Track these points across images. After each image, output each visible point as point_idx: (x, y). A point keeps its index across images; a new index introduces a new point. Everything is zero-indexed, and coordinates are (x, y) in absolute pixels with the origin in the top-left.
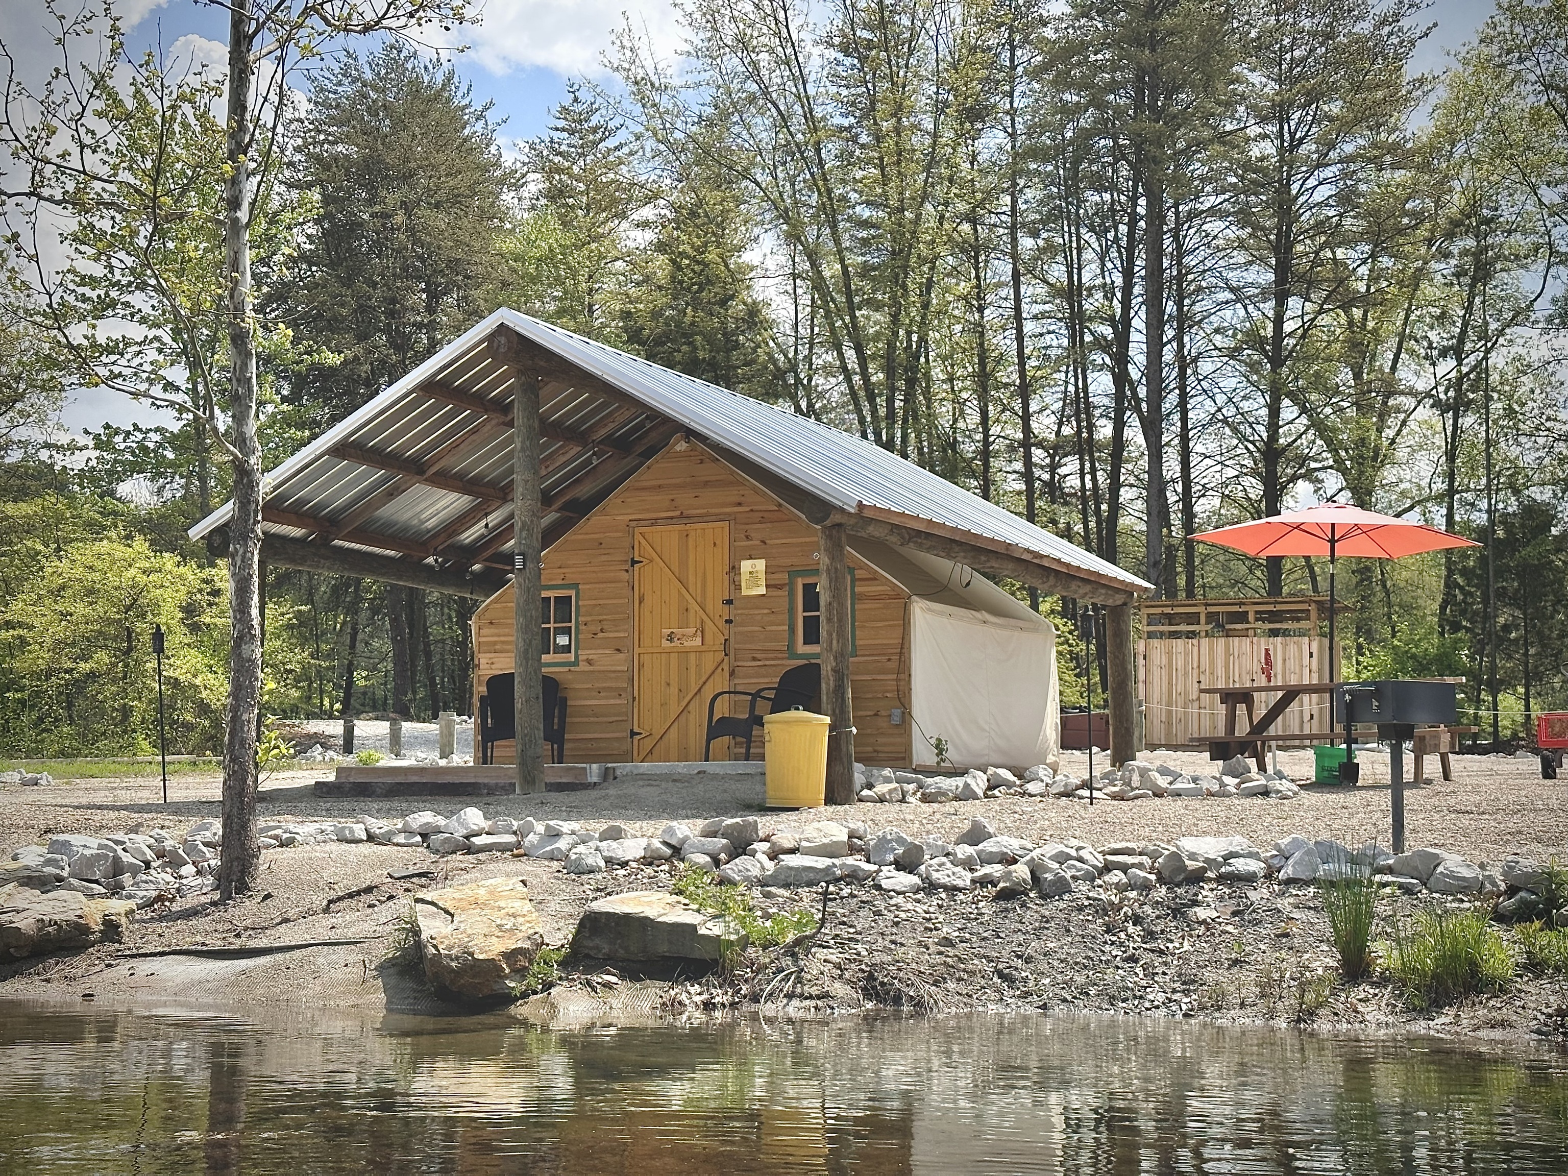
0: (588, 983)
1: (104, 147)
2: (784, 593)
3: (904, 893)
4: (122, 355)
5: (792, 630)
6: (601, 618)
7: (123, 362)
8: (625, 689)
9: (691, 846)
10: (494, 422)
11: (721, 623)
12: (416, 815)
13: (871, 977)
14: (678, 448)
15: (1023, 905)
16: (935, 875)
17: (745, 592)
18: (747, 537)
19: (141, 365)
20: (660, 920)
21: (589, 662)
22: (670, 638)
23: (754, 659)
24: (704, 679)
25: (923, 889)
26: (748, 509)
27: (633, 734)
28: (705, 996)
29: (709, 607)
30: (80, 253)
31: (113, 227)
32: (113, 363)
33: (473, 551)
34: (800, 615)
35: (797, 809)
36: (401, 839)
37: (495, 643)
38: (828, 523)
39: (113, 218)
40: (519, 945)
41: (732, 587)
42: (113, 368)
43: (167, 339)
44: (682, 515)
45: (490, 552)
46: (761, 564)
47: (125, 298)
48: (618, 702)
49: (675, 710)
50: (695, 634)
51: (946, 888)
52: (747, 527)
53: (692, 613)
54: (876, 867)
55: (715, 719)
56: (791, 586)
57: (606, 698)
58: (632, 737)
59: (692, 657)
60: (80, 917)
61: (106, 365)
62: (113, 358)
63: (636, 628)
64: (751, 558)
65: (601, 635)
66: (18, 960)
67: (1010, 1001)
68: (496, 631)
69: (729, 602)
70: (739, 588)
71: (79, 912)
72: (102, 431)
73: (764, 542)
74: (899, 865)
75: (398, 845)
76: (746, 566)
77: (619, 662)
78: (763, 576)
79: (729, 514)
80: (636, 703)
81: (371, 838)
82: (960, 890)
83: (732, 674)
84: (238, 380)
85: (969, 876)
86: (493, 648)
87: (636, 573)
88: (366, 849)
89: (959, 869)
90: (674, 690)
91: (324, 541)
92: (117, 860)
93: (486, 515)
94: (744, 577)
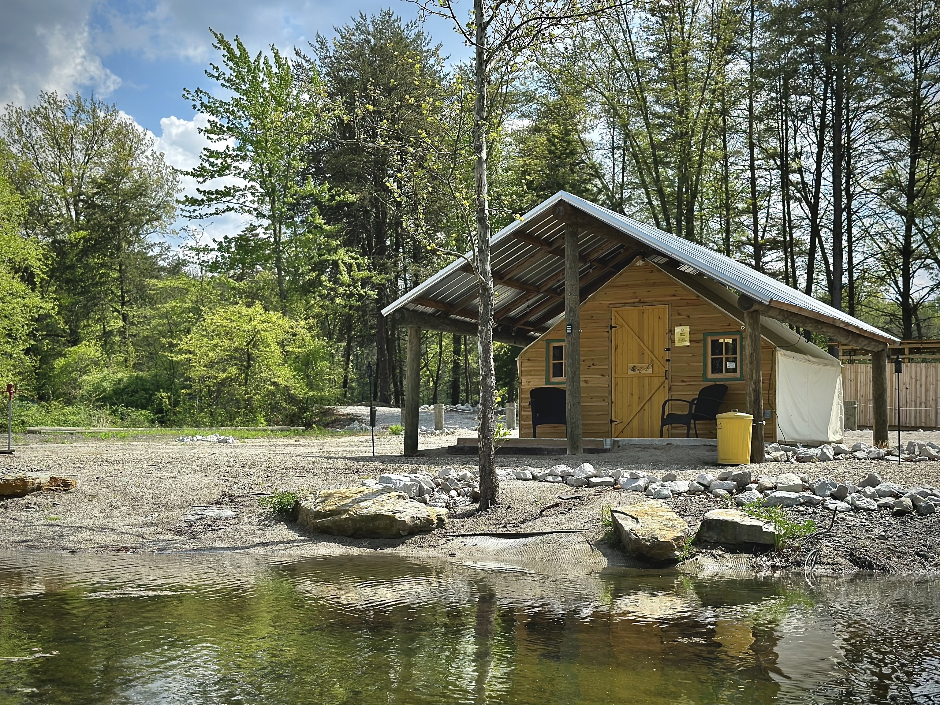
0: (712, 555)
1: (223, 76)
2: (701, 345)
3: (843, 512)
4: (234, 197)
5: (705, 365)
6: (592, 357)
7: (234, 201)
8: (607, 397)
9: (715, 485)
10: (543, 251)
11: (663, 361)
12: (557, 467)
13: (851, 554)
14: (638, 264)
15: (912, 519)
16: (858, 503)
17: (677, 344)
18: (679, 314)
19: (245, 202)
20: (743, 523)
21: (586, 382)
22: (634, 369)
23: (683, 381)
24: (653, 392)
25: (852, 510)
26: (679, 298)
27: (612, 421)
28: (771, 562)
29: (656, 352)
30: (210, 139)
31: (228, 123)
32: (229, 201)
33: (514, 320)
34: (710, 357)
35: (737, 465)
36: (550, 478)
37: (531, 371)
38: (752, 310)
39: (228, 117)
40: (680, 534)
41: (670, 341)
42: (229, 204)
43: (258, 187)
44: (640, 301)
45: (525, 320)
46: (687, 329)
47: (237, 164)
48: (603, 404)
49: (636, 409)
50: (648, 367)
51: (865, 510)
52: (678, 308)
53: (646, 356)
54: (821, 498)
55: (666, 414)
56: (705, 341)
57: (595, 402)
58: (611, 423)
59: (646, 380)
60: (429, 516)
61: (224, 202)
62: (229, 198)
63: (613, 363)
64: (681, 325)
65: (593, 367)
66: (403, 536)
67: (930, 568)
68: (532, 364)
69: (668, 350)
70: (674, 342)
71: (427, 513)
72: (223, 240)
73: (688, 317)
74: (834, 497)
75: (550, 482)
76: (678, 330)
77: (603, 382)
78: (688, 335)
79: (668, 301)
80: (613, 405)
81: (535, 478)
82: (872, 510)
83: (670, 389)
84: (482, 241)
85: (875, 504)
86: (529, 373)
87: (613, 333)
88: (535, 483)
89: (869, 500)
90: (636, 398)
91: (446, 315)
92: (421, 487)
93: (528, 300)
94: (677, 336)
